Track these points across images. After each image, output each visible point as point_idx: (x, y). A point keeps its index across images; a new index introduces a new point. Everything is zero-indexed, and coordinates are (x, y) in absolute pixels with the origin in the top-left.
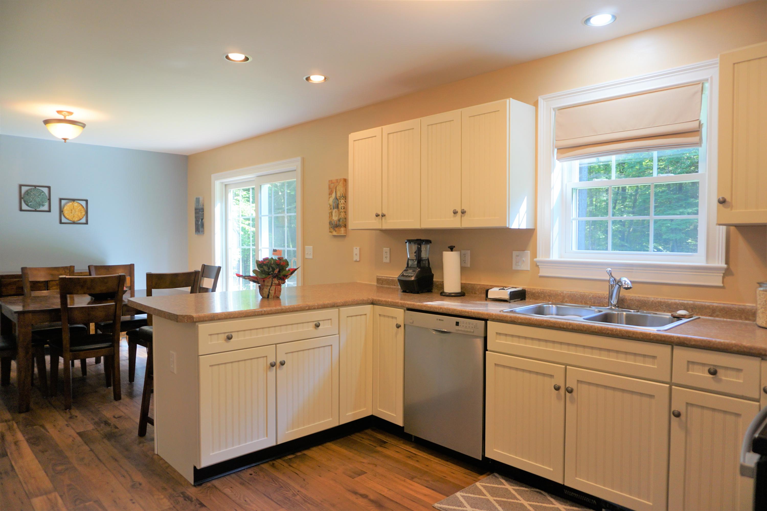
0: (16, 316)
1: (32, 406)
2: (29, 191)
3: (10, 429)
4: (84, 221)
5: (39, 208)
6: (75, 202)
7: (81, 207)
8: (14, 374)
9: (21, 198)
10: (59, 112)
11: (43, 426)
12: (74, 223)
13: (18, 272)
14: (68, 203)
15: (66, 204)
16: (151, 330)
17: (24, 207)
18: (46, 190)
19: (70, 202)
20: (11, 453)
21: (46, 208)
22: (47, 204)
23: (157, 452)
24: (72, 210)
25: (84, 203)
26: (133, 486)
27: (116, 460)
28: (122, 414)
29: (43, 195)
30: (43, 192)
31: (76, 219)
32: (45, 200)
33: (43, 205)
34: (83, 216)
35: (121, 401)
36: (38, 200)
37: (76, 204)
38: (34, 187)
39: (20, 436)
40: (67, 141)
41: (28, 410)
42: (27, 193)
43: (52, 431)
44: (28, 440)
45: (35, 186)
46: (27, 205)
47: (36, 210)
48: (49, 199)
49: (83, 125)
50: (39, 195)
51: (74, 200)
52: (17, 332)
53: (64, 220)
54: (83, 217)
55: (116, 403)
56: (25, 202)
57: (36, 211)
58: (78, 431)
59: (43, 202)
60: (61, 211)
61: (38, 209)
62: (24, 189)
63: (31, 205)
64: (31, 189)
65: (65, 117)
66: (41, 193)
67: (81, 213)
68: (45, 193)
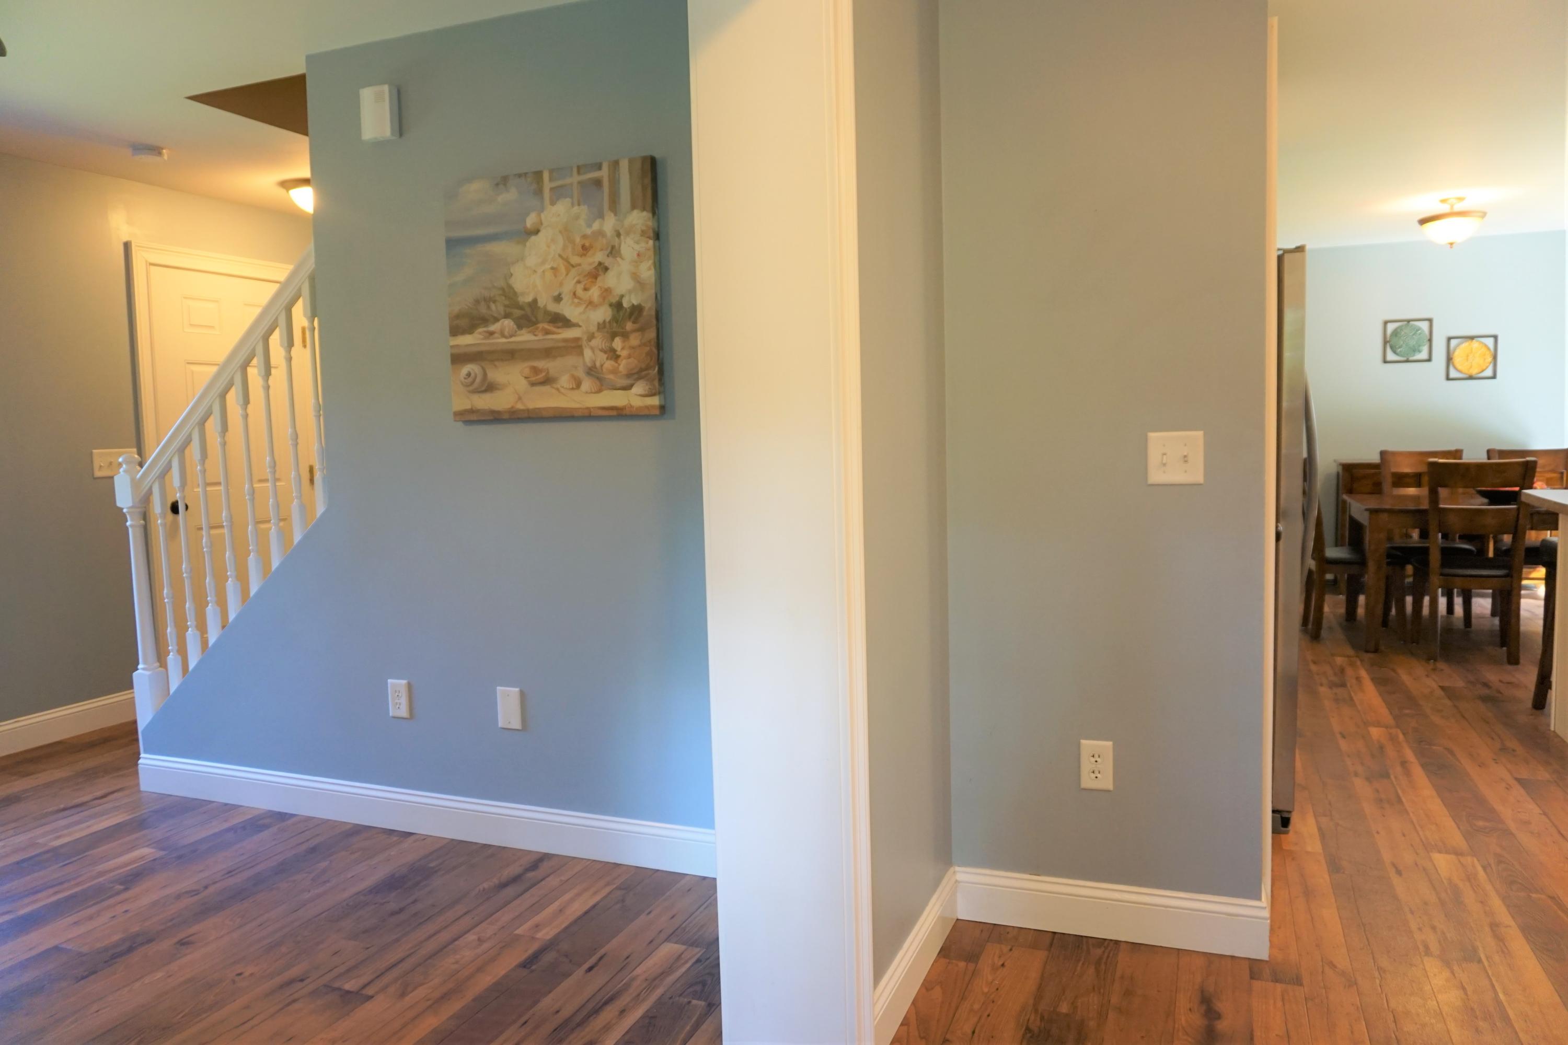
0: (1367, 514)
1: (1382, 648)
2: (1399, 330)
3: (1352, 664)
4: (1489, 373)
5: (1414, 355)
6: (1474, 341)
7: (1484, 350)
8: (1361, 611)
9: (1385, 342)
10: (1443, 201)
11: (1394, 670)
12: (1471, 378)
13: (1375, 458)
14: (1461, 343)
15: (1458, 345)
16: (1554, 539)
17: (1391, 356)
18: (1424, 326)
19: (1466, 341)
20: (1351, 687)
21: (1424, 355)
22: (1425, 350)
23: (1555, 728)
24: (1468, 356)
25: (1490, 342)
26: (1501, 749)
27: (1488, 723)
28: (1513, 680)
29: (1420, 334)
30: (1419, 329)
31: (1474, 372)
32: (1423, 342)
33: (1420, 351)
34: (1488, 365)
35: (1519, 666)
36: (1412, 343)
37: (1475, 344)
38: (1406, 323)
39: (1363, 673)
40: (1454, 245)
41: (1376, 651)
42: (1395, 333)
43: (1405, 677)
44: (1372, 679)
45: (1409, 321)
46: (1395, 352)
47: (1408, 359)
48: (1430, 340)
49: (1483, 215)
50: (1414, 335)
51: (1472, 338)
52: (1367, 538)
53: (1453, 374)
54: (1487, 367)
55: (1510, 667)
56: (1391, 347)
57: (1407, 361)
58: (1441, 685)
59: (1419, 346)
60: (1449, 359)
61: (1411, 359)
62: (1391, 327)
63: (1400, 351)
64: (1402, 326)
65: (1452, 206)
66: (1417, 330)
67: (1485, 360)
68: (1423, 331)
